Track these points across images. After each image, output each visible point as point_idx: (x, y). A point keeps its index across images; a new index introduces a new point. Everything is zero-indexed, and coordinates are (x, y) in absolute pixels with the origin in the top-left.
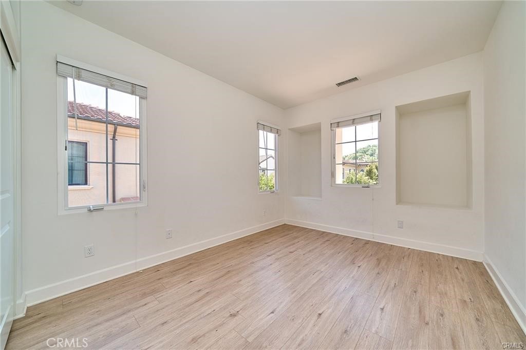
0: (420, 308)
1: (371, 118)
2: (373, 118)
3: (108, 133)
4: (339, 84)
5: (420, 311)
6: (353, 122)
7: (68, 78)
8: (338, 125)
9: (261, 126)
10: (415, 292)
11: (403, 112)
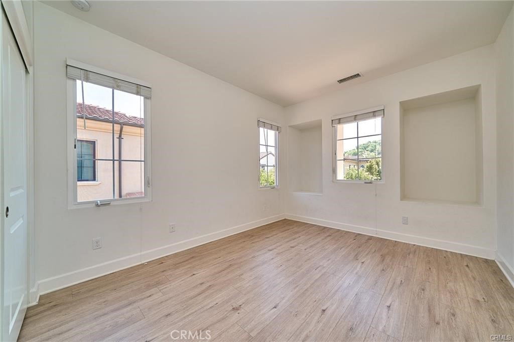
0: (429, 306)
1: (374, 114)
2: (376, 114)
3: (115, 132)
4: (341, 81)
5: (429, 311)
6: (355, 118)
7: (77, 81)
8: (340, 121)
9: (261, 123)
10: (423, 290)
11: (407, 108)
